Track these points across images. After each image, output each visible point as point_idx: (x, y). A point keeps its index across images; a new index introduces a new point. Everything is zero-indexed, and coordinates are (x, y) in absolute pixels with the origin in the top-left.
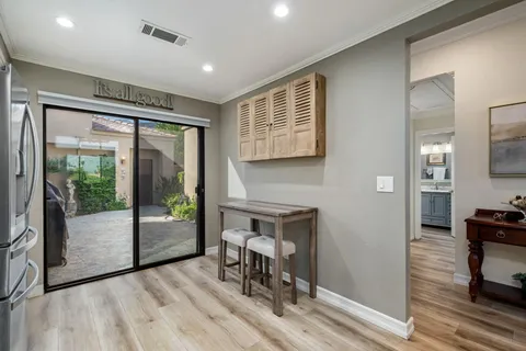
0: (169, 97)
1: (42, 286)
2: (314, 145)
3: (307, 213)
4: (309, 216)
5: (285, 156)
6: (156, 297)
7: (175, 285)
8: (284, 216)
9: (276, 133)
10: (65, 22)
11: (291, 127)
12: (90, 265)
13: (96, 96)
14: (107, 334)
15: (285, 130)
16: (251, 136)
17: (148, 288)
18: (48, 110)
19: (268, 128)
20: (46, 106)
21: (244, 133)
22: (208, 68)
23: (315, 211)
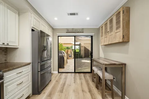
0: (83, 29)
1: (58, 72)
2: (122, 37)
3: (119, 65)
4: (121, 66)
5: (112, 43)
6: (74, 80)
7: (80, 79)
8: (106, 65)
9: (110, 35)
10: (56, 19)
11: (114, 31)
12: (68, 69)
13: (67, 32)
14: (61, 85)
15: (113, 33)
16: (103, 37)
17: (74, 78)
18: (59, 37)
19: (107, 33)
20: (58, 36)
21: (102, 36)
22: (88, 19)
23: (125, 64)
